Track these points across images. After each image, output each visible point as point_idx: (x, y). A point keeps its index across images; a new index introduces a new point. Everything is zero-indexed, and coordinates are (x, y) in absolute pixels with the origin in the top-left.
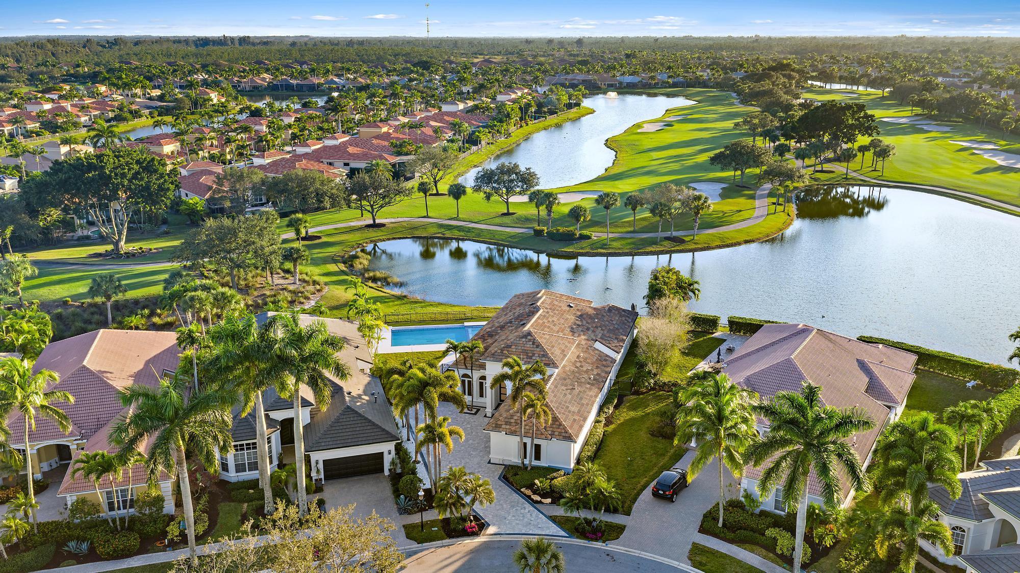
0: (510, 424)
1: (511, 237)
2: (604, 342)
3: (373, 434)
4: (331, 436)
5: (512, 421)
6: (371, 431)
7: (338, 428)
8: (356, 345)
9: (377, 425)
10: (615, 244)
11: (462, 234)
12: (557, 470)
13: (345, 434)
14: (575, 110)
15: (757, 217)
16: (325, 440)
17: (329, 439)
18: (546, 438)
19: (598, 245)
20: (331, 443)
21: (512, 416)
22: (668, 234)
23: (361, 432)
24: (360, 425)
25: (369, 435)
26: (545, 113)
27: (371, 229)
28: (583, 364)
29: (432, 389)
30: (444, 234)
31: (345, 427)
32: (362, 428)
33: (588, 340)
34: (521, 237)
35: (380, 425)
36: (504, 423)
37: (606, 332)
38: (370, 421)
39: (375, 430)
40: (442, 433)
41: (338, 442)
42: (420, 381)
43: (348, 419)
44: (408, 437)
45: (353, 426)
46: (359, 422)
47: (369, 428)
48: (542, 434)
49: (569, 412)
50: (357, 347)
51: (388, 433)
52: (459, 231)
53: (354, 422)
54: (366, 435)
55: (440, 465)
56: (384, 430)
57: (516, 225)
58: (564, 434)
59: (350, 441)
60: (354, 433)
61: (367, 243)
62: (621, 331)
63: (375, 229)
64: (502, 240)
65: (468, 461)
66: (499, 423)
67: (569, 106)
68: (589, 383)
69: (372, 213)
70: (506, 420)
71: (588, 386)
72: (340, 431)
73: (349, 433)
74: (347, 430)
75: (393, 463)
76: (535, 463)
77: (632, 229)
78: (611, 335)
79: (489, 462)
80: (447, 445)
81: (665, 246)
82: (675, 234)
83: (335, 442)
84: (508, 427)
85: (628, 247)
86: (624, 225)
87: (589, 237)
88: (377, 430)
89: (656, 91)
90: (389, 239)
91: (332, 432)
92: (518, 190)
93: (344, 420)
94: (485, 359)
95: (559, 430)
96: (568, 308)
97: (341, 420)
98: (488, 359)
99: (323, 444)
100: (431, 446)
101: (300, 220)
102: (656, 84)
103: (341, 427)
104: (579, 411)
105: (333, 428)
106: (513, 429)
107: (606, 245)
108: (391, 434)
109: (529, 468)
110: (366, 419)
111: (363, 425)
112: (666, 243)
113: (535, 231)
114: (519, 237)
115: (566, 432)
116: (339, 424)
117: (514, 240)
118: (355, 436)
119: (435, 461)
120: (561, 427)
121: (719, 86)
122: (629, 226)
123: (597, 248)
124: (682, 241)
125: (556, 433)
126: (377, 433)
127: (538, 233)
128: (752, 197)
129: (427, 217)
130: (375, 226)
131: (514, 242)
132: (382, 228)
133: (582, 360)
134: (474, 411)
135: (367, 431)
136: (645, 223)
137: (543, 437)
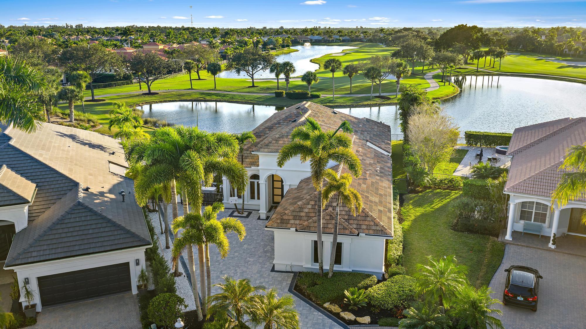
0: (300, 218)
1: (257, 98)
2: (374, 143)
3: (113, 238)
4: (49, 242)
5: (303, 214)
6: (110, 233)
7: (60, 231)
8: (112, 152)
9: (119, 226)
10: (339, 100)
11: (220, 98)
12: (368, 275)
13: (71, 239)
14: (286, 49)
15: (434, 87)
16: (39, 248)
17: (45, 247)
18: (351, 234)
19: (326, 101)
20: (48, 252)
21: (301, 209)
22: (378, 94)
23: (95, 236)
24: (94, 226)
25: (106, 239)
26: (268, 48)
27: (146, 96)
28: (365, 158)
29: (193, 154)
30: (205, 98)
31: (71, 230)
32: (96, 231)
33: (360, 139)
34: (265, 98)
35: (123, 225)
36: (291, 217)
37: (372, 136)
38: (109, 221)
39: (116, 233)
40: (211, 226)
41: (59, 250)
42: (175, 144)
43: (77, 219)
44: (167, 243)
45: (83, 228)
46: (93, 222)
47: (107, 229)
48: (345, 229)
49: (371, 201)
50: (113, 153)
51: (133, 235)
52: (217, 96)
53: (85, 223)
54: (102, 239)
55: (209, 276)
56: (128, 232)
57: (260, 92)
58: (374, 228)
59: (77, 248)
60: (83, 237)
61: (142, 103)
62: (384, 137)
63: (150, 96)
64: (251, 100)
65: (245, 269)
66: (285, 217)
67: (283, 47)
68: (378, 176)
69: (148, 84)
70: (294, 214)
71: (378, 178)
72: (64, 235)
73: (77, 238)
74: (75, 234)
75: (142, 276)
76: (337, 268)
77: (349, 92)
78: (378, 139)
79: (273, 270)
80: (220, 244)
81: (377, 101)
82: (382, 94)
83: (54, 251)
84: (297, 222)
85: (350, 102)
86: (341, 90)
87: (318, 97)
88: (119, 232)
89: (333, 44)
90: (161, 102)
91: (51, 237)
92: (261, 67)
93: (72, 220)
94: (258, 151)
95: (367, 223)
96: (333, 114)
97: (66, 221)
98: (262, 150)
99: (34, 254)
100: (195, 249)
101: (79, 75)
102: (333, 40)
103: (66, 230)
104: (381, 202)
105: (54, 232)
106: (305, 223)
107: (332, 101)
108: (138, 236)
109: (330, 275)
110: (104, 218)
111: (99, 226)
112: (377, 99)
113: (276, 93)
114: (264, 98)
115: (377, 225)
116: (64, 226)
117: (261, 100)
118: (86, 241)
119: (202, 271)
120: (368, 219)
121: (370, 41)
122: (346, 91)
123: (326, 103)
124: (389, 99)
125: (364, 227)
126: (118, 237)
127: (279, 95)
128: (423, 79)
129: (192, 89)
130: (150, 93)
131: (260, 101)
132: (155, 95)
133: (361, 154)
134: (245, 214)
135: (104, 234)
136: (358, 89)
137: (347, 232)
